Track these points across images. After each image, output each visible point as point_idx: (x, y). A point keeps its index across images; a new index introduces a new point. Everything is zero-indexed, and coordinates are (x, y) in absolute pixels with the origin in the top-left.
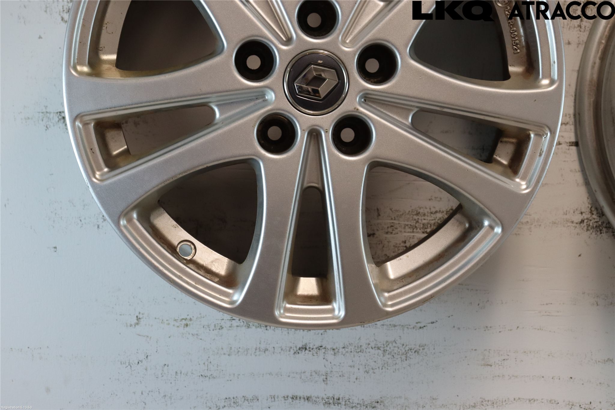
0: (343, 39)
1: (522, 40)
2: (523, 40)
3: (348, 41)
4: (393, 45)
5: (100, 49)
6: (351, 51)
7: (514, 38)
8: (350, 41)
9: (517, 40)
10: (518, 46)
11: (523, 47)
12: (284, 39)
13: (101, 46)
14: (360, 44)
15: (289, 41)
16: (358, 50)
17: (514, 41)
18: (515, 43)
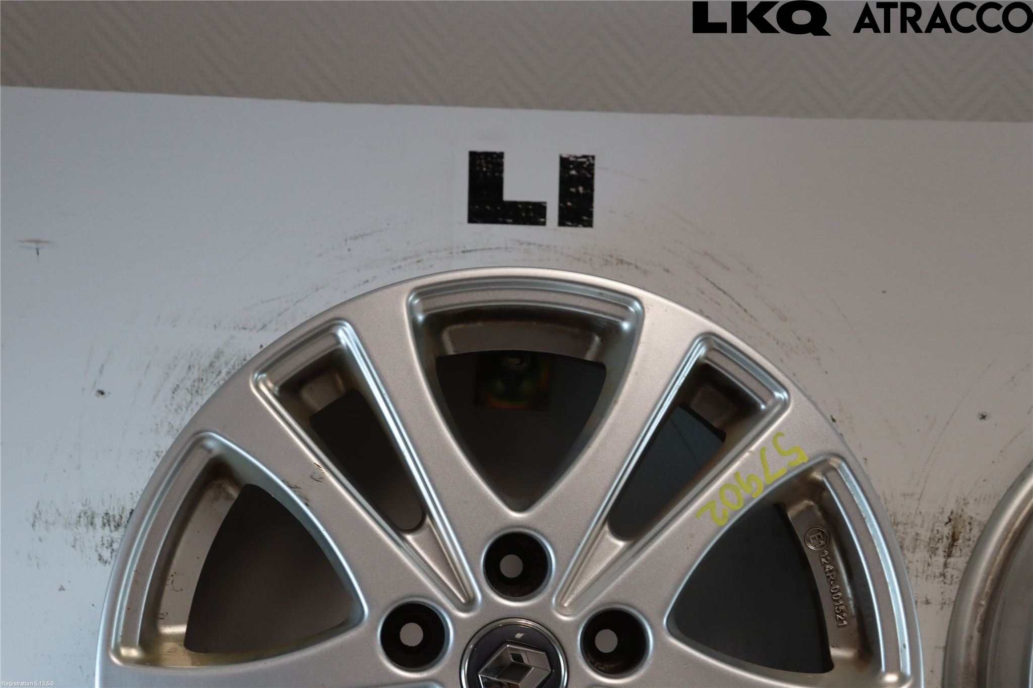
0: (559, 600)
1: (850, 605)
2: (852, 606)
3: (566, 605)
4: (639, 611)
5: (161, 617)
6: (571, 622)
7: (837, 601)
8: (571, 604)
9: (841, 605)
10: (845, 614)
11: (852, 616)
12: (463, 600)
13: (162, 611)
14: (587, 609)
15: (470, 604)
16: (583, 619)
17: (837, 606)
18: (838, 609)
